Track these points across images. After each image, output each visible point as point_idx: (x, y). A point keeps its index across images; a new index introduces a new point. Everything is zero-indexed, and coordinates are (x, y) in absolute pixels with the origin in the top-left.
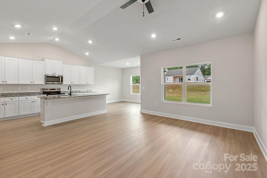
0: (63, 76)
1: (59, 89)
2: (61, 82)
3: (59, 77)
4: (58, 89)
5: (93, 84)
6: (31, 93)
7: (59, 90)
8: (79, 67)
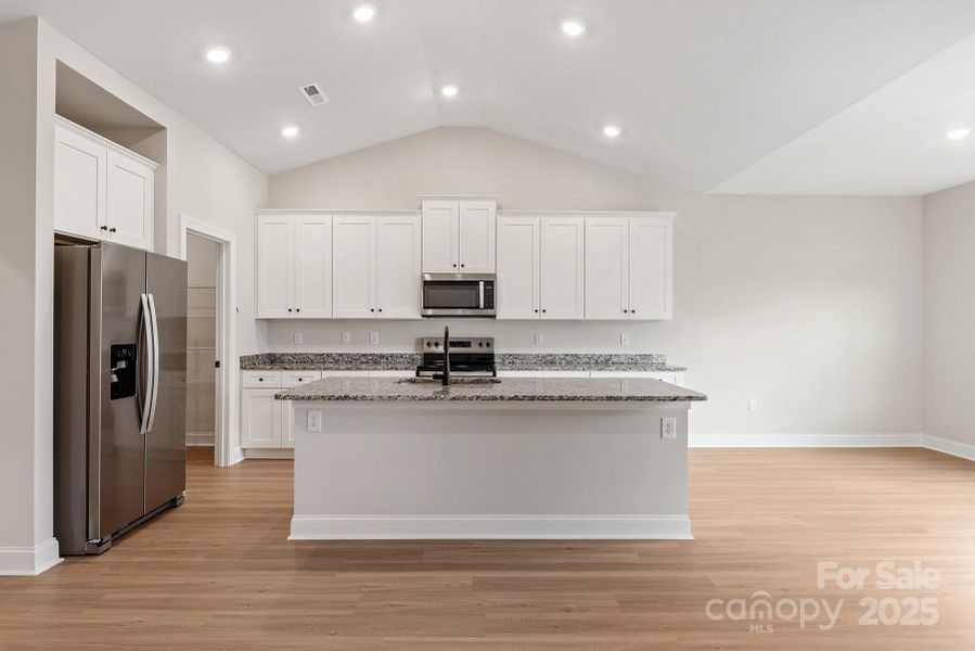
0: (495, 275)
1: (488, 345)
2: (485, 307)
3: (476, 283)
4: (480, 345)
5: (668, 315)
6: (382, 356)
7: (484, 350)
8: (579, 220)
